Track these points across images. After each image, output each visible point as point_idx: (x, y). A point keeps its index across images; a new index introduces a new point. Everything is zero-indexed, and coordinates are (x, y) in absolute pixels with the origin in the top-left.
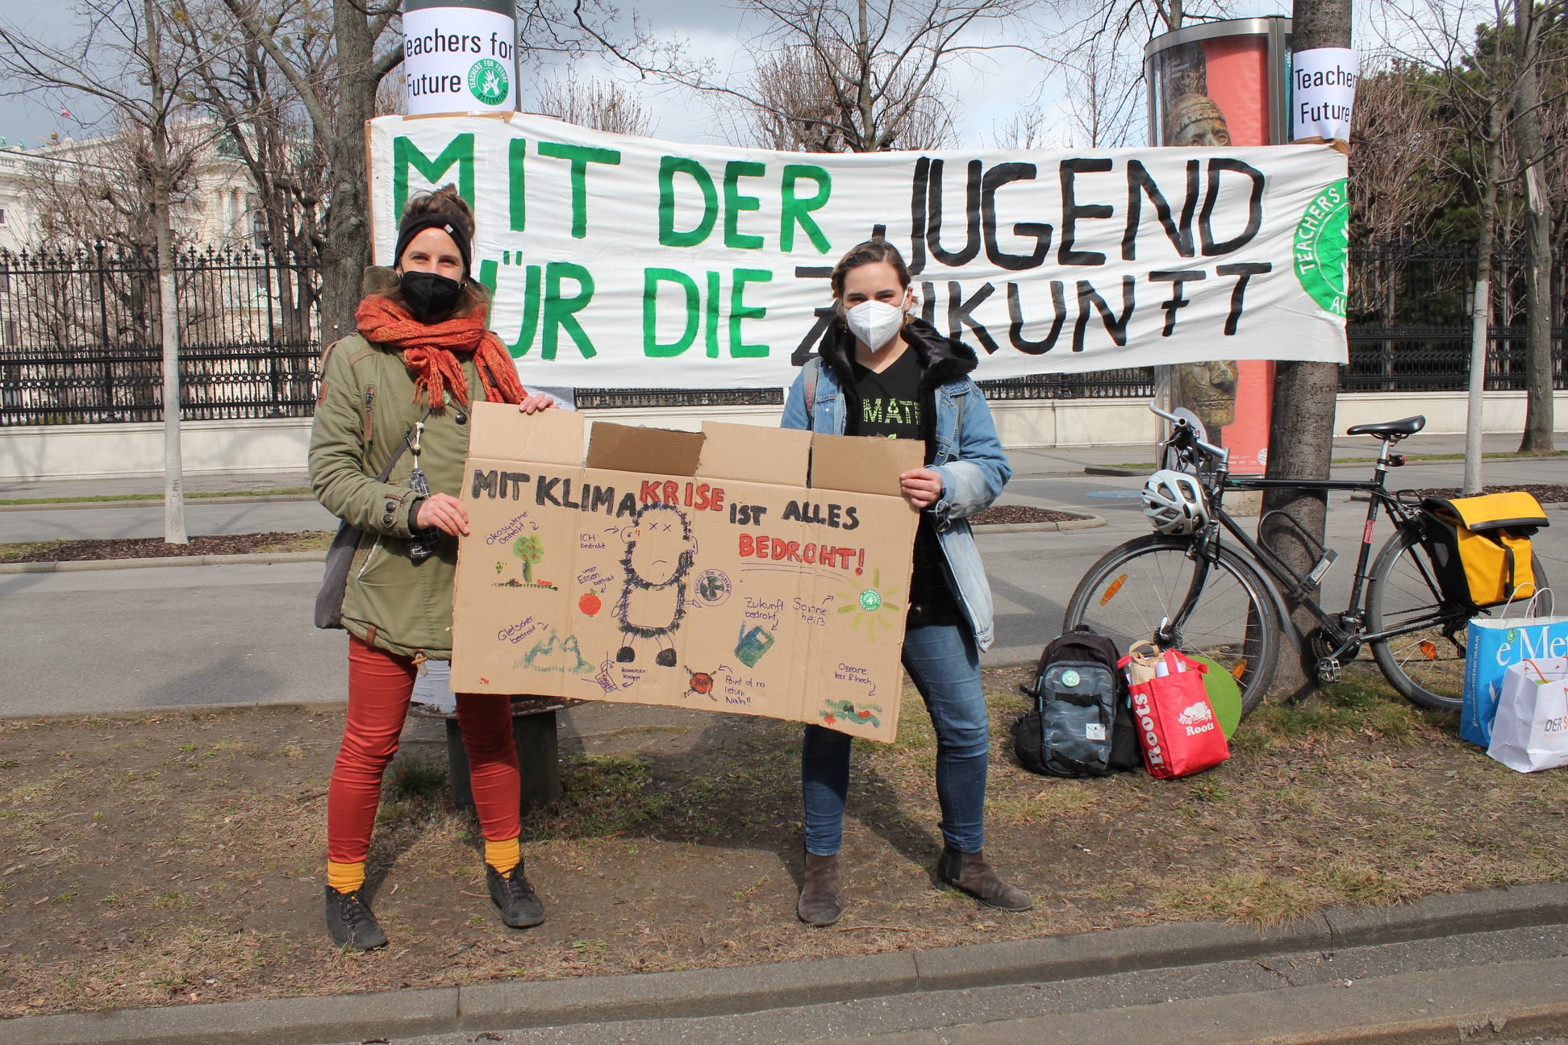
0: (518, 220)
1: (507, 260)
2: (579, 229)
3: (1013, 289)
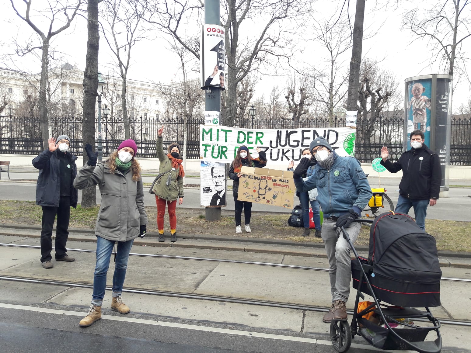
0: (218, 140)
1: (216, 146)
2: (226, 141)
3: (293, 150)
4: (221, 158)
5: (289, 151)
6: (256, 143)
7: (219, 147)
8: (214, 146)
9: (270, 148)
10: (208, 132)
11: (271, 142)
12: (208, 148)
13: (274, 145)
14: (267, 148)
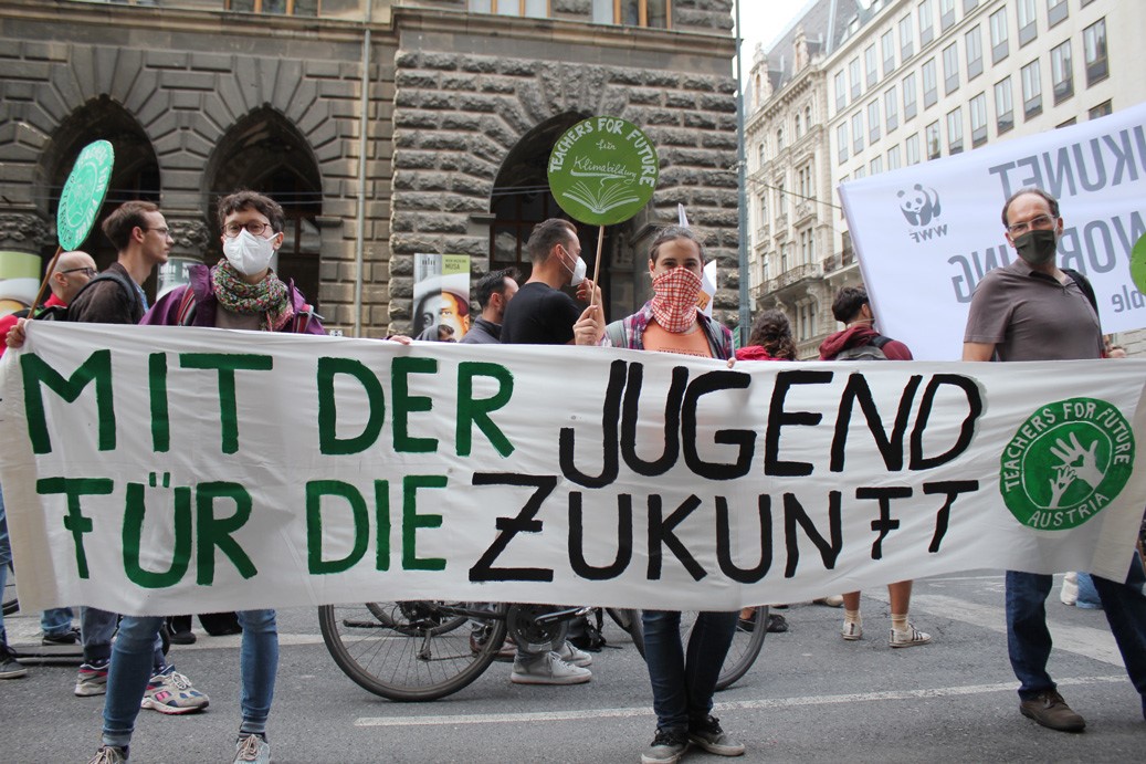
0: (161, 441)
1: (153, 483)
2: (230, 444)
3: (721, 503)
4: (206, 576)
5: (692, 503)
6: (464, 446)
7: (182, 494)
8: (135, 494)
9: (566, 486)
10: (79, 381)
11: (567, 437)
12: (89, 504)
13: (589, 459)
14: (546, 485)
